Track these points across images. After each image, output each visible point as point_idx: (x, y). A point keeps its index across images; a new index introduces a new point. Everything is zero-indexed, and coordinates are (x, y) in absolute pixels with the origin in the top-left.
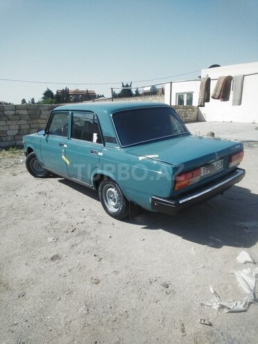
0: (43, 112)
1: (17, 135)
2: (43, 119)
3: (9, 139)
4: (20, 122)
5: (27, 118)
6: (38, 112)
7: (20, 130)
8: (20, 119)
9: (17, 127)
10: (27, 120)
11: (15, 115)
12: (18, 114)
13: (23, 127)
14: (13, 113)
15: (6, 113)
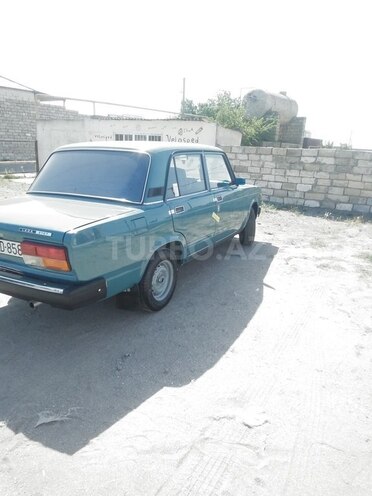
0: (360, 164)
1: (308, 192)
2: (359, 174)
3: (297, 195)
4: (318, 175)
5: (332, 170)
6: (352, 163)
7: (315, 185)
8: (320, 170)
9: (313, 181)
10: (330, 173)
11: (314, 163)
12: (319, 163)
13: (320, 182)
14: (313, 160)
15: (303, 159)
